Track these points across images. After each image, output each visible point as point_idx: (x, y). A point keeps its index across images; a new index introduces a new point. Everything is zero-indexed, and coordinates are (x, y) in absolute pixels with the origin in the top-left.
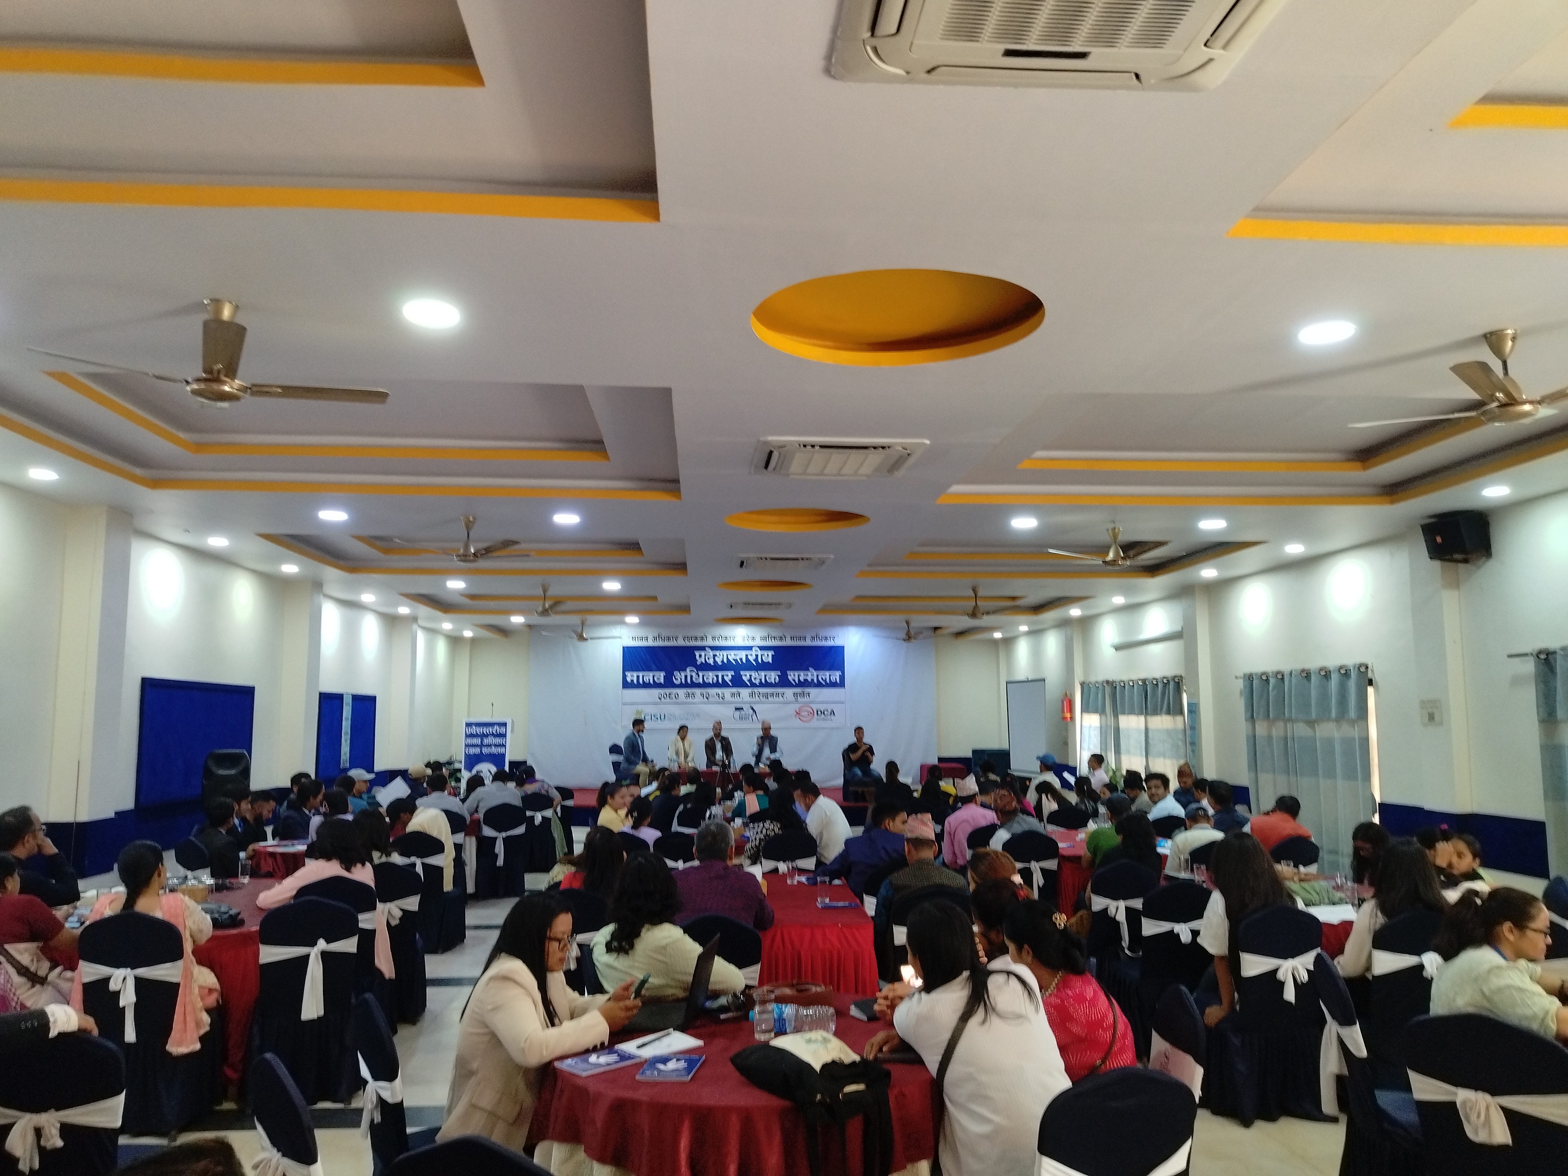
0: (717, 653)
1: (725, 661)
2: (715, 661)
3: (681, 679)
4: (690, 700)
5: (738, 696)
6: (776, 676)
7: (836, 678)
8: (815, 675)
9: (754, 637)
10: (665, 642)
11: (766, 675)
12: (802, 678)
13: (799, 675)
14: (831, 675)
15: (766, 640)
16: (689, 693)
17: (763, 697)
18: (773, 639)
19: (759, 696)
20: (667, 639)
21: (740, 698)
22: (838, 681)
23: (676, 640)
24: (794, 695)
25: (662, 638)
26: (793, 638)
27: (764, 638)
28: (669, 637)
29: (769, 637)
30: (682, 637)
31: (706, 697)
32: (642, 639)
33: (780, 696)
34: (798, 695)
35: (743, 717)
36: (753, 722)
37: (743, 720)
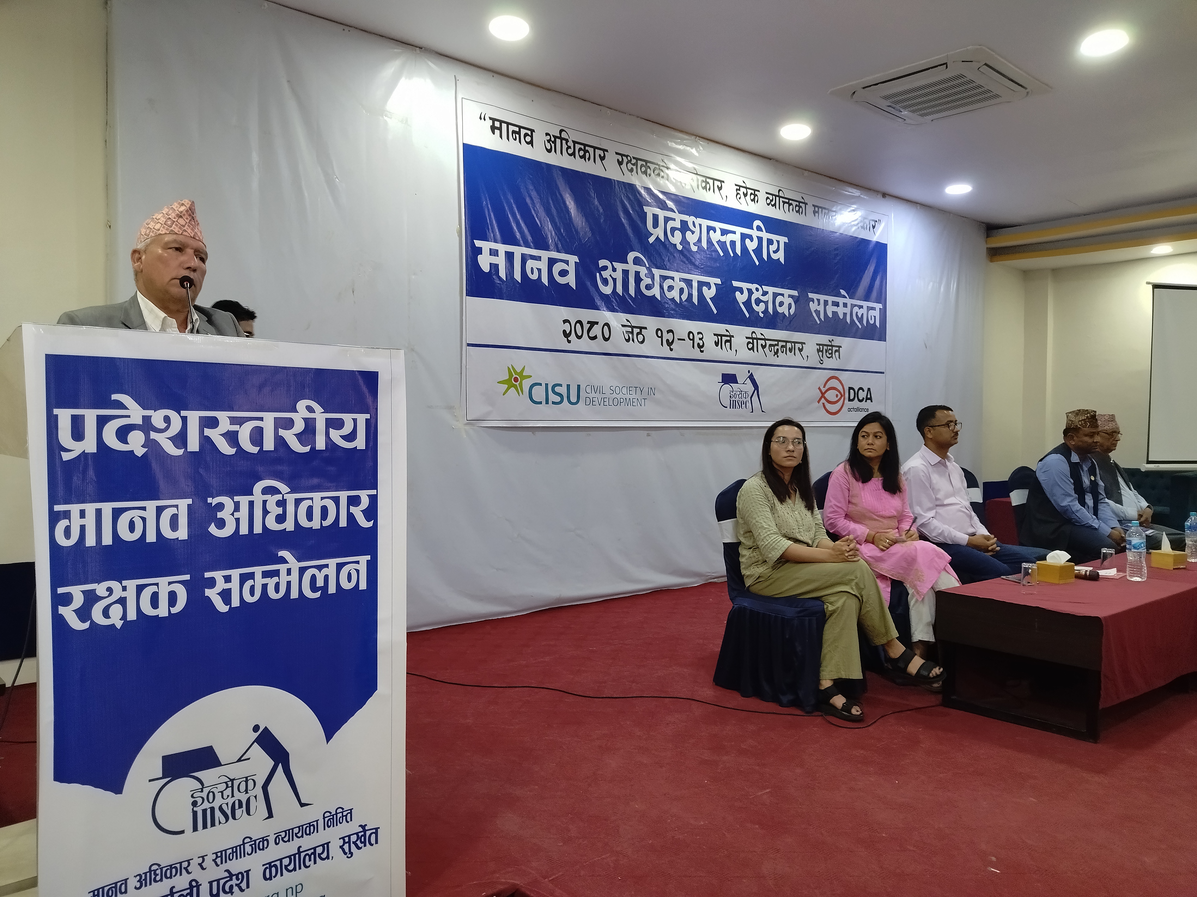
0: (690, 219)
1: (704, 244)
2: (684, 241)
3: (614, 280)
4: (633, 348)
5: (728, 344)
6: (791, 300)
7: (875, 317)
8: (849, 306)
9: (756, 192)
10: (575, 157)
11: (775, 295)
12: (830, 309)
13: (826, 303)
14: (870, 308)
15: (775, 205)
16: (633, 327)
17: (771, 351)
18: (786, 205)
19: (763, 347)
20: (580, 149)
21: (731, 349)
22: (878, 324)
23: (602, 158)
24: (819, 351)
25: (568, 144)
26: (817, 210)
27: (771, 199)
28: (585, 145)
29: (780, 197)
30: (617, 153)
31: (668, 340)
32: (519, 133)
33: (797, 351)
34: (824, 351)
35: (735, 401)
36: (752, 412)
37: (735, 408)
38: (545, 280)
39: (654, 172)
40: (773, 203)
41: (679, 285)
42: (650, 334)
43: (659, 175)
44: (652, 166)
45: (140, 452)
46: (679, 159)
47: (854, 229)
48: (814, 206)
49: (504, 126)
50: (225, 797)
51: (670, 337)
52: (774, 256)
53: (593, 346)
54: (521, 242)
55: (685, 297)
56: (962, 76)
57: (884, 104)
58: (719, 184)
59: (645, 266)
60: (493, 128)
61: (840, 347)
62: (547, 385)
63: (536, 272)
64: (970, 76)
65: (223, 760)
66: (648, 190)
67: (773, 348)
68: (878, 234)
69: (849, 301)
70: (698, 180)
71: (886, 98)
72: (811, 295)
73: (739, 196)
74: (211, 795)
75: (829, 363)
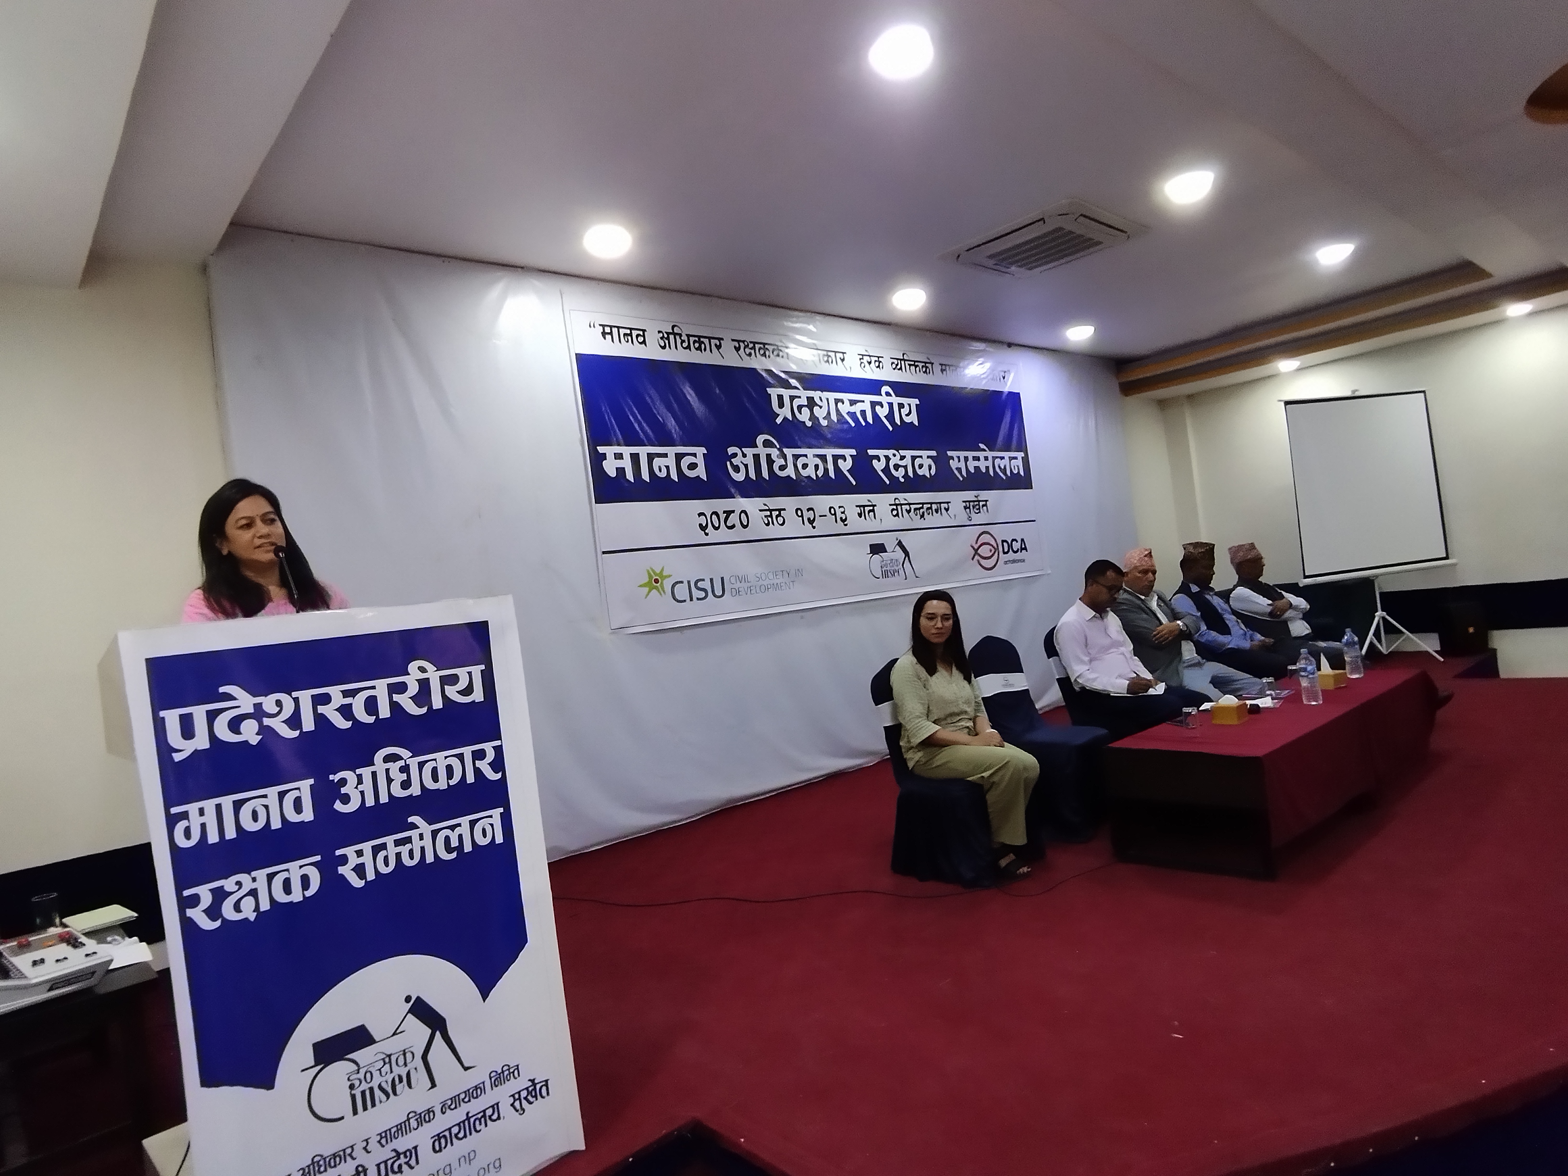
0: (816, 395)
1: (834, 417)
2: (813, 417)
3: (746, 466)
4: (775, 531)
5: (871, 514)
6: (930, 461)
7: (1018, 466)
8: (990, 459)
9: (880, 359)
10: (690, 350)
11: (914, 458)
12: (972, 465)
13: (966, 459)
14: (1011, 458)
15: (901, 369)
16: (771, 511)
17: (916, 515)
18: (913, 368)
19: (909, 512)
20: (695, 342)
21: (875, 518)
22: (1022, 473)
23: (719, 347)
24: (965, 508)
25: (682, 338)
26: (944, 368)
27: (896, 363)
28: (699, 337)
29: (905, 360)
30: (733, 340)
31: (809, 519)
32: (631, 335)
33: (943, 511)
34: (971, 507)
35: (887, 570)
36: (906, 579)
37: (888, 577)
38: (674, 476)
39: (773, 353)
40: (899, 367)
41: (812, 461)
42: (789, 515)
43: (778, 355)
44: (770, 348)
45: (254, 740)
46: (798, 337)
47: (984, 382)
48: (941, 365)
49: (615, 330)
50: (383, 1074)
51: (811, 514)
52: (907, 420)
53: (731, 535)
54: (646, 441)
55: (820, 473)
56: (1061, 229)
57: (991, 263)
58: (841, 355)
59: (776, 447)
60: (604, 334)
61: (986, 501)
62: (689, 582)
63: (664, 470)
64: (1068, 227)
65: (377, 1039)
66: (769, 372)
67: (918, 511)
68: (1009, 384)
69: (990, 454)
70: (819, 355)
71: (991, 257)
72: (950, 453)
73: (863, 365)
74: (368, 1075)
75: (977, 519)
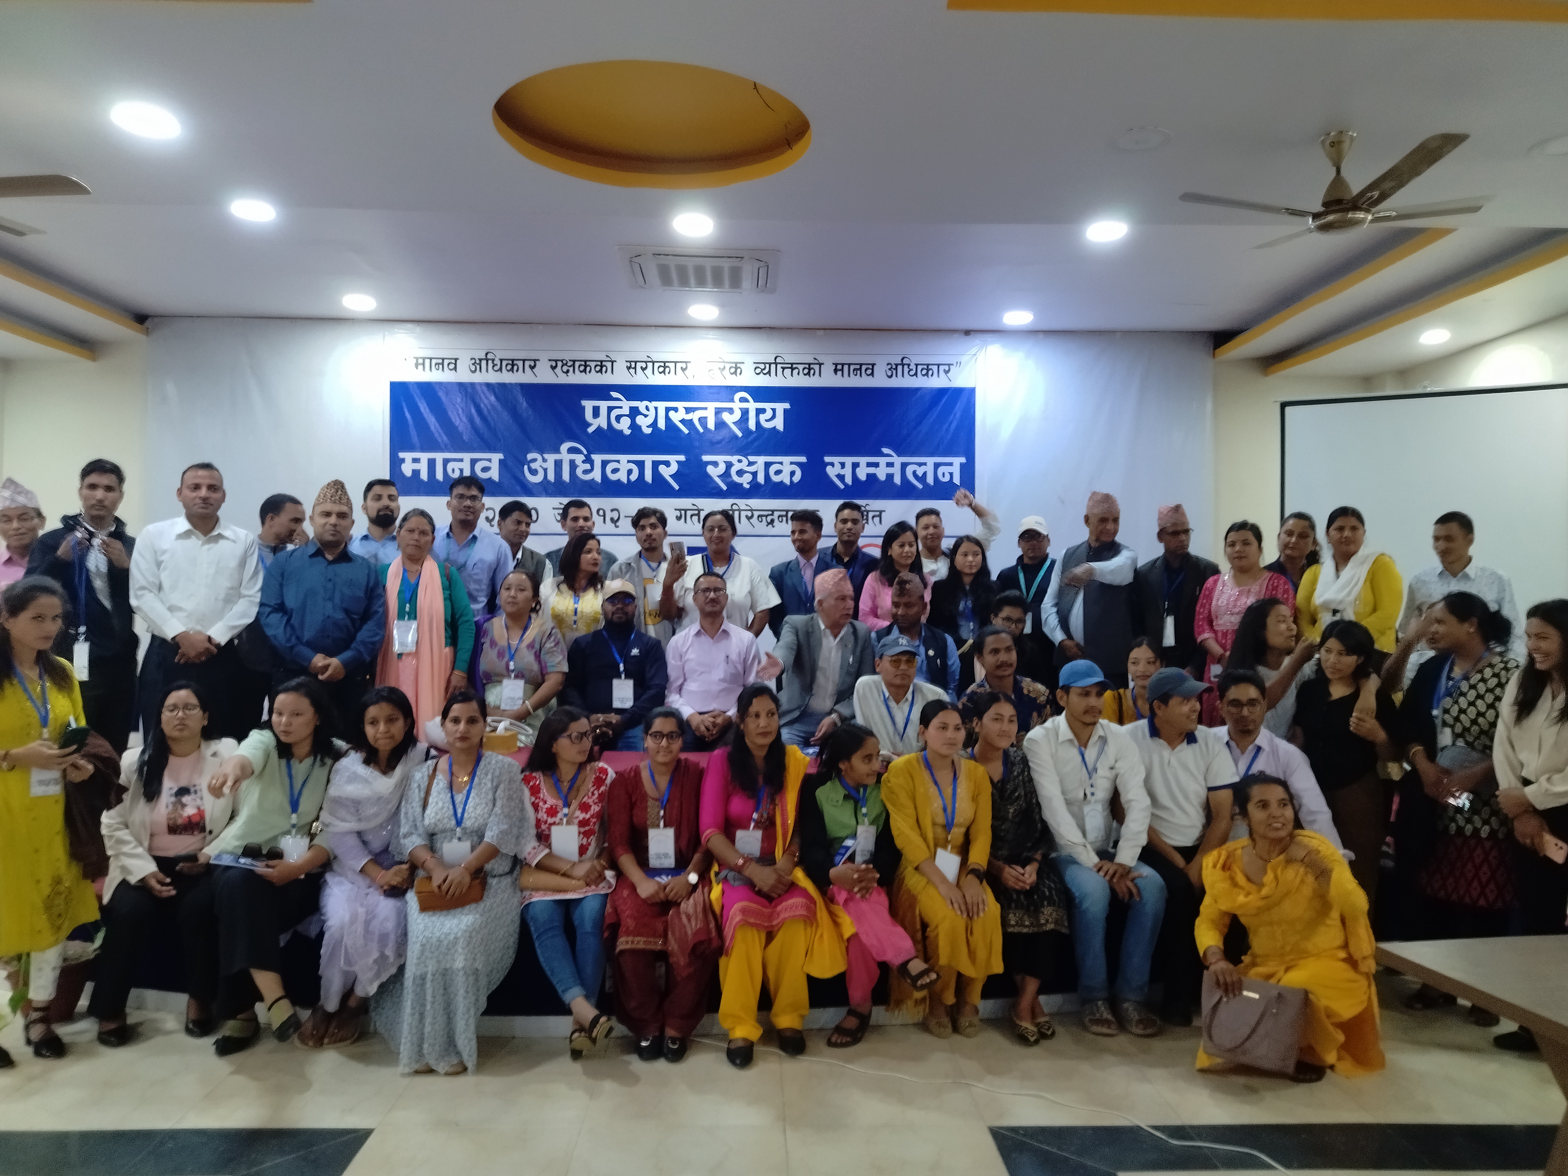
0: (641, 405)
1: (662, 424)
2: (634, 426)
3: (545, 470)
6: (794, 468)
7: (951, 473)
8: (899, 465)
9: (739, 365)
10: (501, 372)
11: (769, 464)
12: (864, 471)
13: (856, 465)
14: (940, 464)
15: (768, 373)
17: (761, 522)
18: (788, 371)
19: (749, 518)
20: (507, 365)
23: (533, 367)
25: (495, 362)
26: (839, 368)
27: (763, 367)
28: (513, 360)
29: (777, 364)
30: (550, 360)
31: (612, 519)
32: (442, 364)
39: (594, 369)
40: (766, 371)
41: (626, 466)
43: (601, 371)
44: (593, 364)
48: (836, 364)
49: (427, 361)
51: (614, 515)
52: (768, 425)
54: (443, 449)
55: (634, 477)
58: (683, 365)
59: (582, 453)
61: (881, 511)
66: (588, 386)
67: (764, 518)
68: (955, 379)
69: (900, 460)
72: (827, 459)
73: (712, 372)
